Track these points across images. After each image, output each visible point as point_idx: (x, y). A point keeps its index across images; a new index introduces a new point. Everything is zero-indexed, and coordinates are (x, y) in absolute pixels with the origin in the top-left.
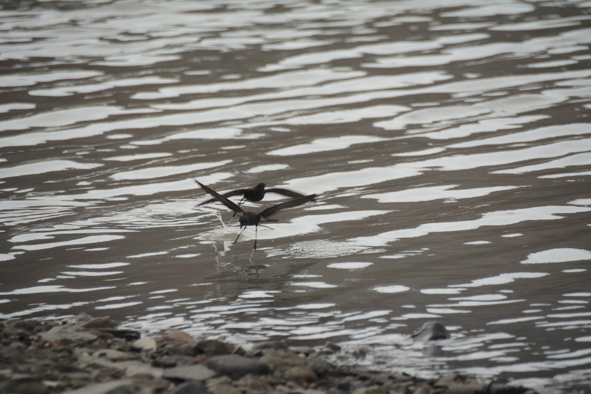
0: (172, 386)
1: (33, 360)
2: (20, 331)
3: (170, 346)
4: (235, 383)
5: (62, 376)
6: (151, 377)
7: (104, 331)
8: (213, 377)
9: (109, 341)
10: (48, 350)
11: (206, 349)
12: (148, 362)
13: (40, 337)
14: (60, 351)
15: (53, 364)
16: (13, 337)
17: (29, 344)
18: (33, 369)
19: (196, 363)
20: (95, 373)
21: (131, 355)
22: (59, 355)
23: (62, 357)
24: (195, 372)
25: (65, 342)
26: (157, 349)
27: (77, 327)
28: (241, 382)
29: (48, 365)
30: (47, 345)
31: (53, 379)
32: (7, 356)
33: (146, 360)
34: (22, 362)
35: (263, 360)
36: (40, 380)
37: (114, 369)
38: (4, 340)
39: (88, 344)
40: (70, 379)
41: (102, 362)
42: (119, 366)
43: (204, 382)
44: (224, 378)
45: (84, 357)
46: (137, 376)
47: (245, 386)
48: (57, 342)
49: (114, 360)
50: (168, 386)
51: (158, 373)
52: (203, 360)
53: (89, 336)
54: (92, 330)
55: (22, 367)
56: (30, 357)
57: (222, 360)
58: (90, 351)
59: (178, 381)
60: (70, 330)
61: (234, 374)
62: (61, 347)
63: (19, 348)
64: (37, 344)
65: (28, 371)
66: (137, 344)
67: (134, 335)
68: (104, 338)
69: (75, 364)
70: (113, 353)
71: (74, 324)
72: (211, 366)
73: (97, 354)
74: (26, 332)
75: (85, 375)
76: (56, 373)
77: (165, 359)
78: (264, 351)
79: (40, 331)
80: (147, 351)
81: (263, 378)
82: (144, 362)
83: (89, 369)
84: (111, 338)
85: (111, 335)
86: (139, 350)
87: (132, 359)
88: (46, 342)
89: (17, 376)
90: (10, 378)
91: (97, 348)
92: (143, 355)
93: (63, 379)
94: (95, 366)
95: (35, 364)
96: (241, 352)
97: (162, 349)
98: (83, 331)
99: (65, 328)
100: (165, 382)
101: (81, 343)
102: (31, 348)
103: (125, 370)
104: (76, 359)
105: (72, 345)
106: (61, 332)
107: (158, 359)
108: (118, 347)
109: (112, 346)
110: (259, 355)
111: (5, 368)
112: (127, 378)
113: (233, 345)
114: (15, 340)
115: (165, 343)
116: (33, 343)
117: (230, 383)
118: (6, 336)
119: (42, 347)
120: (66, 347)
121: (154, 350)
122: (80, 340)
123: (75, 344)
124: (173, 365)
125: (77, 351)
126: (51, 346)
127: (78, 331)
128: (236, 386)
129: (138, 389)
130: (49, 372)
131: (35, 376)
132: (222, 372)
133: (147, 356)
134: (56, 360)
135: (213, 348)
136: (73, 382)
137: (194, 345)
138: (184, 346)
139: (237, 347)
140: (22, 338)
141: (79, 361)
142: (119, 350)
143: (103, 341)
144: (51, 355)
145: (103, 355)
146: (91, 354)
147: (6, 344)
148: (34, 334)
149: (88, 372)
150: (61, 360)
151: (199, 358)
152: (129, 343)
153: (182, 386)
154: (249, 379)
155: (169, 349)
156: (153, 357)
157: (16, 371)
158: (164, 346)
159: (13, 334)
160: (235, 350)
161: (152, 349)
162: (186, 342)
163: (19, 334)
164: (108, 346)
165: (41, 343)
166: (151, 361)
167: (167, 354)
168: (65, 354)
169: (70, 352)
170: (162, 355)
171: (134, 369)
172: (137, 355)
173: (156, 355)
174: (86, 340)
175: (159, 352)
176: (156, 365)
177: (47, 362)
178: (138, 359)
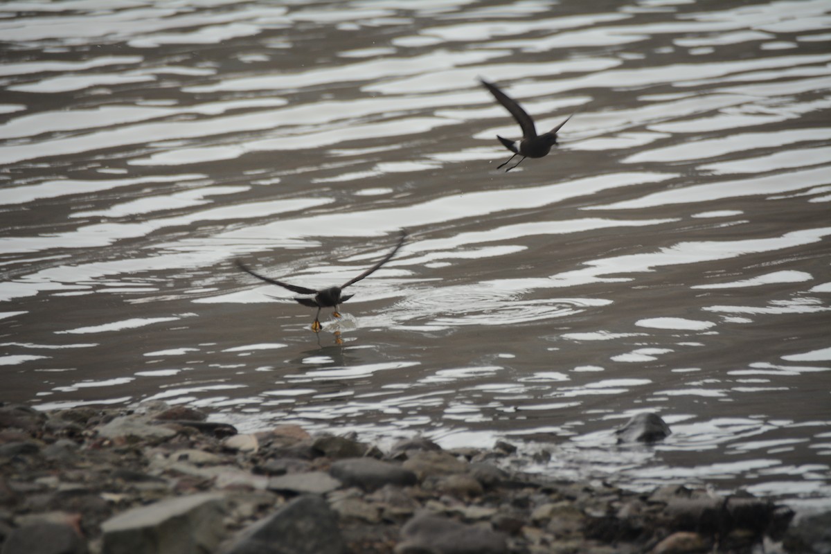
0: (281, 501)
1: (87, 464)
2: (69, 423)
3: (277, 445)
4: (368, 497)
5: (127, 486)
6: (251, 489)
7: (185, 425)
8: (338, 489)
9: (192, 438)
10: (108, 450)
11: (327, 450)
12: (247, 467)
13: (96, 432)
14: (124, 452)
15: (115, 469)
16: (59, 432)
17: (81, 442)
18: (88, 476)
19: (313, 469)
20: (173, 482)
21: (224, 458)
22: (123, 457)
23: (127, 460)
24: (313, 482)
25: (132, 439)
26: (259, 449)
27: (148, 418)
28: (377, 495)
29: (107, 472)
30: (106, 443)
31: (115, 490)
32: (50, 458)
33: (244, 464)
34: (72, 467)
35: (407, 465)
36: (97, 491)
37: (199, 477)
38: (46, 436)
39: (164, 442)
40: (138, 491)
41: (182, 467)
42: (207, 473)
43: (325, 496)
44: (353, 491)
45: (158, 460)
46: (231, 488)
47: (383, 501)
48: (120, 439)
49: (200, 465)
50: (275, 501)
51: (261, 483)
52: (324, 465)
53: (165, 430)
54: (170, 423)
55: (71, 474)
56: (83, 460)
57: (350, 465)
58: (166, 451)
59: (288, 494)
60: (138, 422)
61: (367, 484)
62: (126, 447)
63: (68, 447)
64: (93, 442)
65: (80, 479)
66: (232, 442)
67: (227, 429)
68: (185, 434)
69: (145, 470)
70: (198, 455)
71: (143, 414)
72: (334, 473)
73: (176, 455)
74: (77, 425)
75: (160, 485)
76: (119, 482)
77: (271, 463)
78: (409, 453)
79: (96, 423)
80: (245, 452)
81: (407, 490)
82: (241, 467)
83: (165, 477)
84: (196, 434)
85: (196, 430)
86: (234, 451)
87: (224, 463)
88: (105, 439)
89: (65, 487)
90: (55, 489)
91: (176, 447)
92: (240, 457)
93: (130, 491)
94: (173, 473)
95: (90, 471)
96: (376, 454)
97: (266, 449)
98: (156, 424)
99: (131, 420)
100: (271, 495)
101: (153, 440)
102: (84, 447)
103: (215, 478)
104: (146, 464)
105: (141, 443)
106: (125, 425)
107: (261, 464)
108: (204, 446)
109: (196, 445)
110: (402, 458)
111: (48, 475)
112: (218, 489)
113: (365, 445)
114: (62, 435)
115: (270, 440)
116: (87, 440)
117: (361, 498)
118: (50, 430)
119: (99, 446)
120: (133, 446)
121: (256, 451)
122: (153, 436)
123: (145, 442)
124: (281, 472)
125: (148, 451)
126: (111, 444)
127: (149, 423)
128: (370, 501)
129: (232, 505)
130: (109, 481)
131: (89, 486)
132: (350, 481)
133: (246, 459)
134: (119, 464)
135: (338, 448)
136: (143, 495)
137: (312, 444)
138: (297, 445)
139: (370, 447)
140: (72, 433)
141: (151, 466)
142: (207, 450)
143: (184, 438)
144: (113, 457)
145: (184, 458)
146: (167, 456)
147: (50, 442)
148: (88, 427)
149: (164, 481)
150: (127, 464)
151: (317, 462)
152: (221, 441)
153: (295, 501)
154: (388, 492)
155: (276, 449)
156: (254, 461)
157: (63, 479)
158: (269, 444)
159: (59, 428)
160: (368, 451)
161: (252, 450)
162: (300, 440)
163: (67, 428)
164: (192, 445)
165: (98, 440)
166: (252, 466)
167: (273, 456)
168: (132, 456)
169: (138, 453)
170: (266, 459)
171: (227, 476)
172: (232, 457)
173: (258, 457)
174: (161, 436)
175: (263, 454)
176: (258, 471)
177: (106, 466)
178: (233, 463)
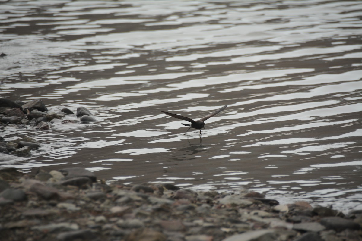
0: (299, 234)
1: (215, 215)
2: (207, 197)
3: (297, 210)
4: (338, 234)
5: (232, 225)
6: (286, 229)
7: (256, 200)
8: (324, 230)
9: (260, 206)
10: (223, 210)
11: (319, 213)
12: (284, 219)
13: (219, 202)
14: (230, 210)
15: (227, 218)
16: (203, 201)
17: (212, 206)
18: (215, 220)
19: (313, 221)
20: (252, 224)
21: (273, 215)
22: (230, 213)
23: (232, 214)
24: (313, 226)
25: (234, 205)
26: (289, 211)
27: (240, 196)
28: (342, 234)
29: (223, 219)
30: (223, 206)
31: (227, 227)
32: (200, 212)
33: (282, 218)
34: (208, 216)
35: (356, 221)
36: (219, 227)
37: (263, 223)
38: (198, 203)
39: (248, 206)
40: (236, 228)
41: (255, 218)
42: (266, 221)
43: (319, 233)
44: (331, 231)
45: (245, 215)
46: (277, 228)
47: (345, 236)
48: (229, 205)
49: (263, 217)
50: (296, 234)
51: (290, 226)
52: (318, 219)
53: (248, 202)
54: (250, 199)
55: (209, 219)
56: (213, 213)
57: (329, 220)
58: (249, 211)
59: (302, 231)
60: (236, 198)
61: (337, 229)
62: (231, 208)
63: (207, 208)
64: (217, 206)
65: (212, 222)
66: (277, 208)
67: (274, 202)
68: (256, 203)
69: (239, 219)
70: (262, 213)
71: (238, 195)
72: (323, 223)
73: (253, 213)
74: (211, 198)
75: (246, 226)
76: (229, 223)
77: (294, 218)
78: (356, 215)
79: (219, 198)
80: (283, 212)
81: (356, 232)
82: (281, 219)
83: (248, 222)
84: (261, 204)
85: (261, 202)
86: (278, 212)
87: (274, 217)
88: (222, 205)
89: (206, 225)
90: (201, 226)
91: (252, 209)
92: (280, 215)
93: (234, 227)
94: (252, 220)
95: (216, 218)
96: (341, 215)
97: (292, 212)
98: (244, 199)
99: (233, 197)
100: (294, 232)
101: (243, 206)
102: (213, 208)
103: (270, 223)
104: (240, 216)
105: (237, 207)
106: (231, 199)
107: (290, 218)
108: (265, 209)
109: (262, 209)
110: (353, 217)
111: (198, 219)
112: (271, 228)
113: (336, 211)
114: (204, 203)
115: (294, 208)
116: (215, 205)
117: (335, 234)
118: (199, 200)
119: (220, 207)
120: (234, 208)
121: (287, 212)
122: (242, 204)
123: (240, 207)
124: (299, 222)
125: (241, 211)
126: (225, 207)
127: (241, 198)
128: (339, 236)
129: (278, 235)
130: (224, 223)
131: (216, 225)
132: (329, 227)
133: (283, 215)
134: (228, 216)
135: (324, 212)
136: (239, 230)
137: (312, 210)
138: (305, 210)
139: (339, 212)
140: (208, 202)
141: (242, 216)
142: (266, 211)
143: (256, 205)
144: (225, 212)
145: (256, 214)
146: (249, 213)
147: (199, 205)
148: (215, 199)
149: (248, 224)
150: (231, 216)
151: (315, 218)
152: (272, 207)
153: (305, 235)
154: (347, 232)
155: (296, 212)
156: (286, 216)
157: (205, 221)
158: (293, 210)
159: (203, 199)
160: (338, 214)
161: (285, 212)
162: (307, 208)
163: (207, 199)
164: (259, 209)
165: (219, 205)
166: (286, 219)
167: (295, 215)
168: (234, 212)
169: (237, 211)
170: (292, 216)
171: (275, 223)
172: (277, 214)
173: (288, 215)
174: (246, 204)
175: (290, 213)
176: (289, 221)
177: (223, 216)
178: (277, 217)
